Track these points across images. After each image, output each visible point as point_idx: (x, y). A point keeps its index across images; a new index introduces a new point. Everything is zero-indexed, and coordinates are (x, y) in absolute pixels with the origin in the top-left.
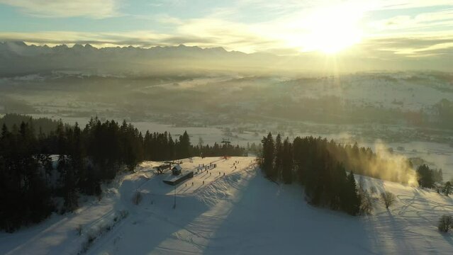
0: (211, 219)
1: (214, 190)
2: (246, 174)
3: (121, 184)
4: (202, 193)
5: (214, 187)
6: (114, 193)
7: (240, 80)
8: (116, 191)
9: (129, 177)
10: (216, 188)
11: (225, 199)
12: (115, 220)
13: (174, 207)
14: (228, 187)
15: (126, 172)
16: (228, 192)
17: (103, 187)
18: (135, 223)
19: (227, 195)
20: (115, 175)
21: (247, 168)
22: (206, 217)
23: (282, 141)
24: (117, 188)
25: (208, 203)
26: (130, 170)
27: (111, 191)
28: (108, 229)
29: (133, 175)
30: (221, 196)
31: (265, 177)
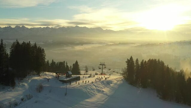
0: (92, 103)
1: (94, 87)
2: (116, 82)
3: (30, 81)
4: (85, 88)
5: (94, 85)
6: (24, 85)
7: (111, 45)
8: (26, 84)
9: (36, 78)
10: (96, 86)
11: (102, 93)
12: (22, 100)
13: (66, 95)
14: (104, 87)
15: (34, 75)
16: (104, 90)
17: (16, 81)
18: (36, 102)
19: (103, 91)
20: (26, 76)
21: (117, 79)
22: (88, 102)
23: (140, 63)
24: (27, 83)
25: (90, 94)
26: (37, 74)
27: (22, 84)
28: (16, 105)
29: (39, 77)
30: (99, 91)
31: (129, 84)
